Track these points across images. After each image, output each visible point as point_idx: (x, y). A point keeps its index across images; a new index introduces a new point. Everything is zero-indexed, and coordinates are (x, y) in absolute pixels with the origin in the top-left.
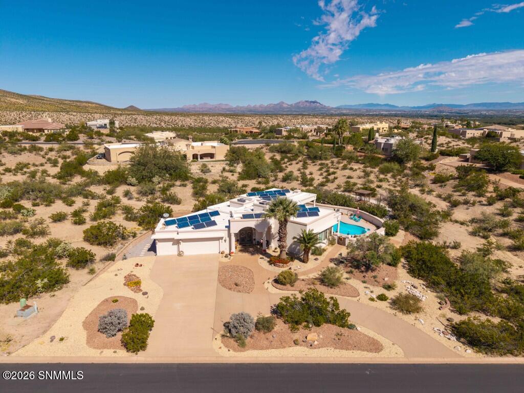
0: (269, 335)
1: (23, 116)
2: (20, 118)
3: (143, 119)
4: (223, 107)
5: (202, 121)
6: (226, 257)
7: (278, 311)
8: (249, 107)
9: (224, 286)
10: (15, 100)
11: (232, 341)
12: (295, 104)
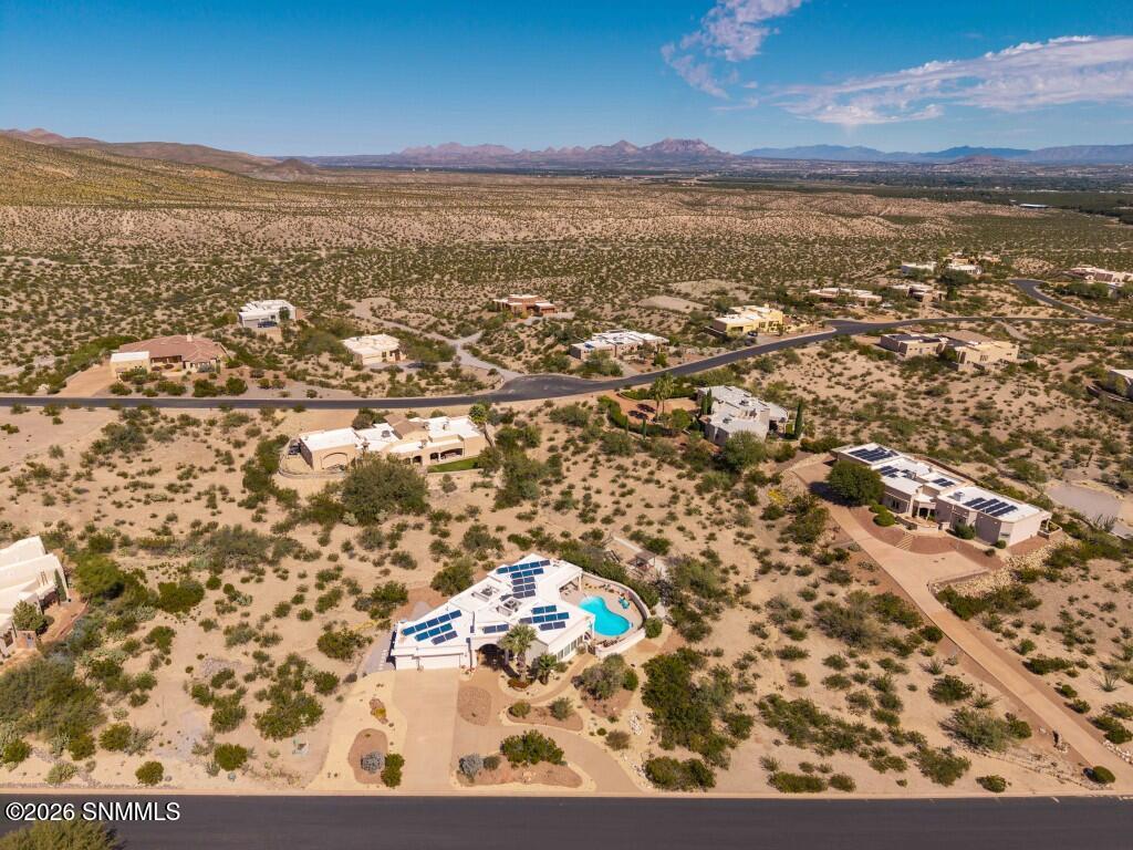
0: (493, 772)
1: (80, 221)
2: (75, 223)
3: (325, 225)
4: (492, 154)
5: (444, 226)
6: (467, 673)
7: (507, 747)
8: (549, 152)
9: (462, 716)
10: (53, 170)
11: (465, 777)
12: (652, 147)
